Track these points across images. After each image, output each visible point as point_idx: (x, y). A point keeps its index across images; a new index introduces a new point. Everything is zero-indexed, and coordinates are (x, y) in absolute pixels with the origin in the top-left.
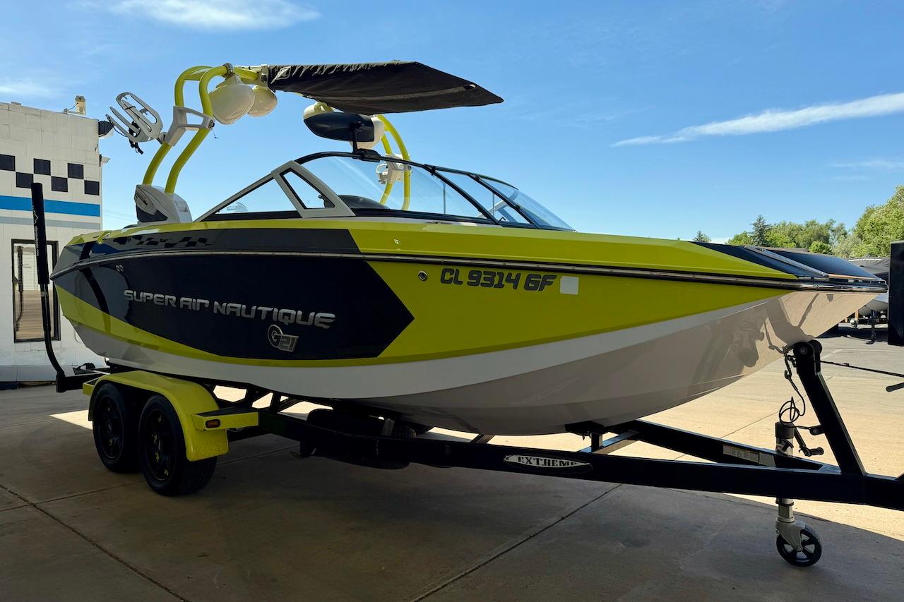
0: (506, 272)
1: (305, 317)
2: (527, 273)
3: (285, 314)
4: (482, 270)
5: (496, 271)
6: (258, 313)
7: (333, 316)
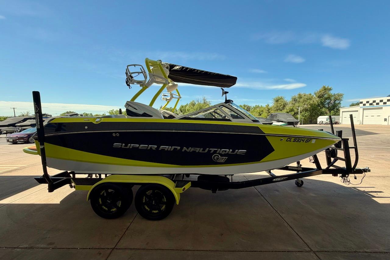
0: (302, 139)
1: (233, 151)
2: (306, 139)
3: (223, 151)
4: (297, 138)
5: (300, 138)
6: (209, 151)
7: (246, 151)
